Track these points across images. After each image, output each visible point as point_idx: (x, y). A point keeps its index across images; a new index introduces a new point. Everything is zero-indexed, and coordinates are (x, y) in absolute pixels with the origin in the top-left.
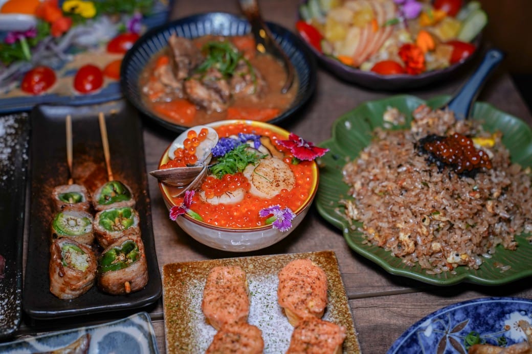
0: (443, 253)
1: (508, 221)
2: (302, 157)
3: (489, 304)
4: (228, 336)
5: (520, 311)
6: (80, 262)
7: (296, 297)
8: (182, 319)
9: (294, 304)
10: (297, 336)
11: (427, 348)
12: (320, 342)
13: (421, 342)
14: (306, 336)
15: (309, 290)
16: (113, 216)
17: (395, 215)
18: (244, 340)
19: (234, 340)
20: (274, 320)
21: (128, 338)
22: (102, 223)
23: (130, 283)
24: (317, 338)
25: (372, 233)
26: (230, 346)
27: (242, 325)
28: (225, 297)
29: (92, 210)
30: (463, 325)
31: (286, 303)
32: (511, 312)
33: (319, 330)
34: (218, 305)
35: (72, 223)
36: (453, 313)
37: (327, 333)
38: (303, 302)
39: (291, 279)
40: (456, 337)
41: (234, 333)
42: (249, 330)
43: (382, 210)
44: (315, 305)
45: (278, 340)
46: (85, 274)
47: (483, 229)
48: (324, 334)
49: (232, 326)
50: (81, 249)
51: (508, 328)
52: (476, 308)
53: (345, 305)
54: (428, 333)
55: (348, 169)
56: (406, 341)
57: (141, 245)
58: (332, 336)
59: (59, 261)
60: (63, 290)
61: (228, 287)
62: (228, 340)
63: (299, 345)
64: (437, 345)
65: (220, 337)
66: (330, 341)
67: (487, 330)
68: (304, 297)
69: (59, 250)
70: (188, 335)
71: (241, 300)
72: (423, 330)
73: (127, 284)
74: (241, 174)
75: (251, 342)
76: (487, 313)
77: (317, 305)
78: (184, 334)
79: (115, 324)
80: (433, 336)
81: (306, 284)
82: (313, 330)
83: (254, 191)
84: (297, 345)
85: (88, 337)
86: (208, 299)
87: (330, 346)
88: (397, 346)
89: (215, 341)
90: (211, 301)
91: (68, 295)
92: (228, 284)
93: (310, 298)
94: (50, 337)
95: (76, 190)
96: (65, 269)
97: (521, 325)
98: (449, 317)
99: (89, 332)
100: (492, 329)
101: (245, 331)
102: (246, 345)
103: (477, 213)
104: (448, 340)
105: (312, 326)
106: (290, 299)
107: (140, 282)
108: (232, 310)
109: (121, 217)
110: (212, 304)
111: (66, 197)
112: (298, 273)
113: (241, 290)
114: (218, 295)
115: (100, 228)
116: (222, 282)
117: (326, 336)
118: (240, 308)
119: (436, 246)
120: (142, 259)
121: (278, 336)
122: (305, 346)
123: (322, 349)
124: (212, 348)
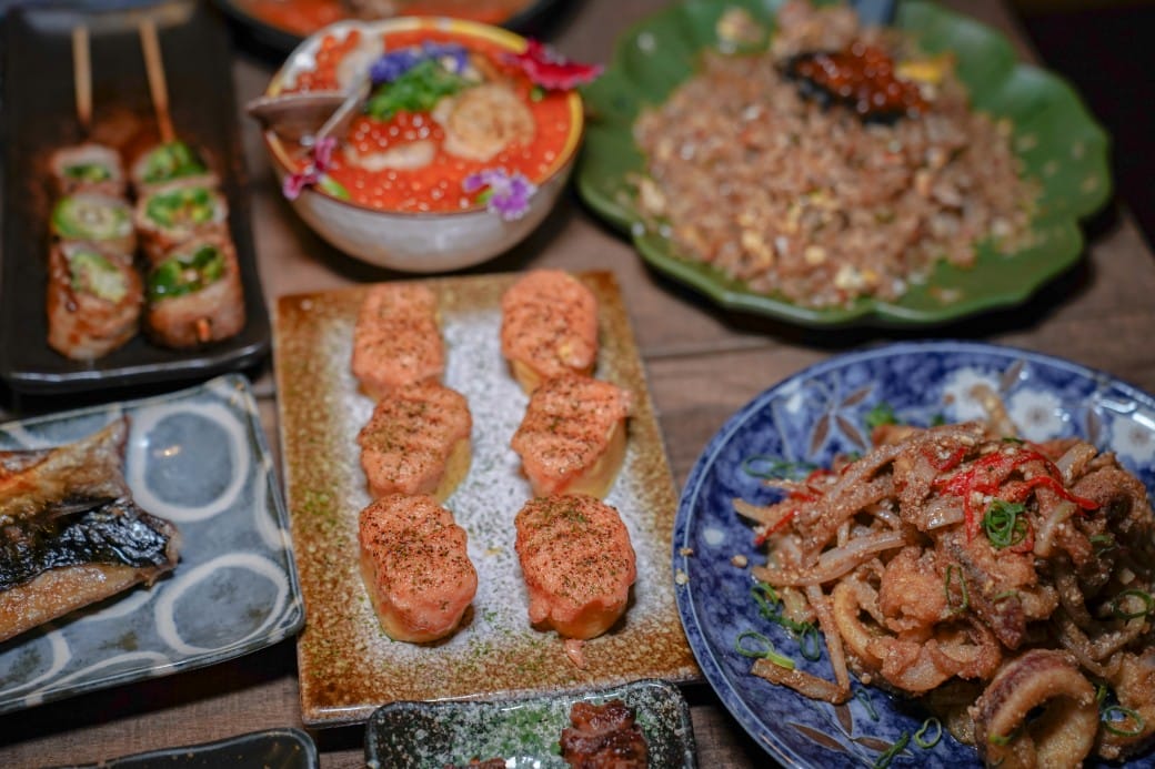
0: (830, 268)
1: (958, 212)
2: (550, 82)
3: (914, 355)
4: (400, 406)
5: (974, 365)
6: (109, 285)
7: (535, 337)
8: (313, 390)
9: (530, 348)
10: (536, 406)
11: (792, 434)
12: (580, 415)
13: (780, 422)
14: (553, 404)
15: (560, 323)
16: (174, 203)
17: (735, 199)
18: (432, 412)
19: (413, 413)
20: (494, 392)
21: (205, 425)
22: (151, 214)
23: (210, 321)
24: (574, 409)
25: (690, 236)
26: (405, 422)
27: (429, 387)
28: (394, 338)
29: (131, 195)
30: (862, 395)
31: (515, 350)
32: (955, 368)
33: (580, 393)
34: (382, 351)
35: (91, 216)
36: (844, 371)
37: (595, 399)
38: (549, 345)
39: (527, 305)
40: (850, 415)
41: (414, 401)
42: (442, 396)
43: (711, 194)
44: (573, 352)
45: (501, 424)
46: (119, 307)
47: (908, 225)
48: (588, 401)
49: (409, 388)
50: (109, 262)
51: (951, 399)
52: (889, 361)
53: (632, 362)
54: (794, 406)
55: (646, 122)
56: (751, 419)
57: (229, 250)
58: (603, 403)
59: (66, 281)
60: (74, 339)
61: (403, 322)
62: (402, 412)
63: (540, 419)
64: (813, 431)
65: (386, 408)
66: (599, 412)
67: (910, 403)
68: (550, 336)
69: (65, 262)
70: (324, 418)
71: (426, 343)
72: (784, 400)
73: (203, 325)
74: (426, 114)
75: (445, 414)
76: (911, 371)
77: (576, 353)
78: (316, 415)
79: (180, 399)
80: (804, 414)
81: (555, 315)
82: (567, 394)
83: (454, 146)
84: (535, 420)
85: (127, 421)
86: (363, 342)
87: (601, 420)
88: (731, 426)
89: (377, 416)
90: (368, 346)
91: (86, 349)
92: (402, 316)
93: (561, 339)
94: (51, 423)
95: (98, 158)
96: (79, 296)
97: (977, 393)
98: (835, 378)
99: (129, 414)
100: (919, 400)
101: (434, 397)
102: (434, 421)
103: (897, 195)
104: (833, 423)
105: (565, 387)
106: (523, 342)
107: (229, 321)
108: (407, 360)
109: (190, 205)
110: (370, 351)
111: (79, 171)
112: (540, 295)
113: (426, 326)
114: (382, 335)
115: (148, 223)
116: (390, 313)
117: (592, 405)
118: (425, 358)
119: (816, 255)
120: (232, 276)
121: (501, 418)
122: (550, 421)
123: (583, 426)
124: (370, 427)
